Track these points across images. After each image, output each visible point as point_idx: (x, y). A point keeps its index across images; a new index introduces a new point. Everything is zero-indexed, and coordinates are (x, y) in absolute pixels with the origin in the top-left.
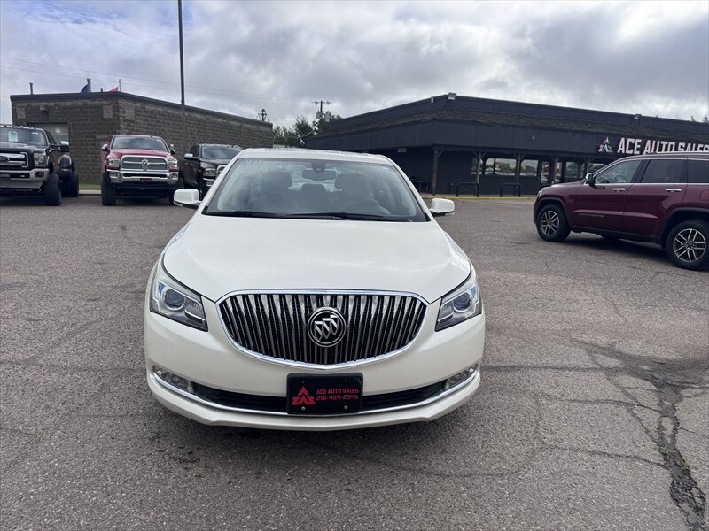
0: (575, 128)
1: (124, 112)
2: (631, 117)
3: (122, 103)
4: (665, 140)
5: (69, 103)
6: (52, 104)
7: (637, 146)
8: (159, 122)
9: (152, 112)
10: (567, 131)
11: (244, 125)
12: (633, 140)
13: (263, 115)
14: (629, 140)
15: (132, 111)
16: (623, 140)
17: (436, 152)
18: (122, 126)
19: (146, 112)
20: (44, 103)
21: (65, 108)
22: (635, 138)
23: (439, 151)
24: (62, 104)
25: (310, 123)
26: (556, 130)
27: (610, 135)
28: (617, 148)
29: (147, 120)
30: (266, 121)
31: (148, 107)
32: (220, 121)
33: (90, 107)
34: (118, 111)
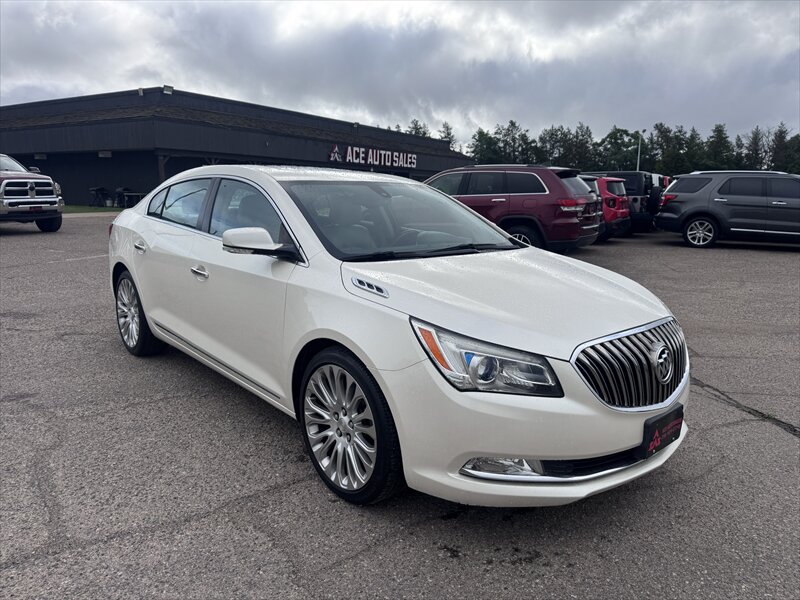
0: (306, 134)
2: (351, 125)
4: (383, 150)
7: (362, 155)
10: (298, 137)
12: (357, 149)
14: (355, 149)
16: (350, 148)
17: (162, 158)
22: (360, 147)
23: (165, 156)
26: (288, 136)
27: (338, 143)
28: (346, 158)
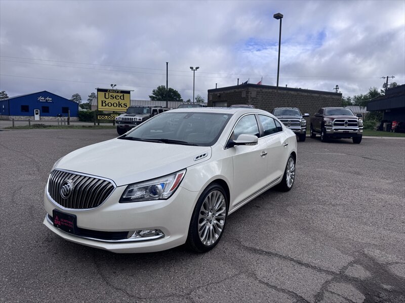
1: (251, 94)
3: (251, 89)
5: (229, 92)
6: (222, 92)
8: (269, 97)
9: (266, 92)
11: (322, 95)
13: (336, 89)
15: (255, 93)
18: (249, 101)
19: (263, 93)
20: (219, 92)
21: (227, 93)
24: (226, 92)
25: (379, 91)
29: (262, 97)
30: (338, 92)
31: (264, 90)
32: (306, 94)
33: (236, 92)
34: (248, 93)
